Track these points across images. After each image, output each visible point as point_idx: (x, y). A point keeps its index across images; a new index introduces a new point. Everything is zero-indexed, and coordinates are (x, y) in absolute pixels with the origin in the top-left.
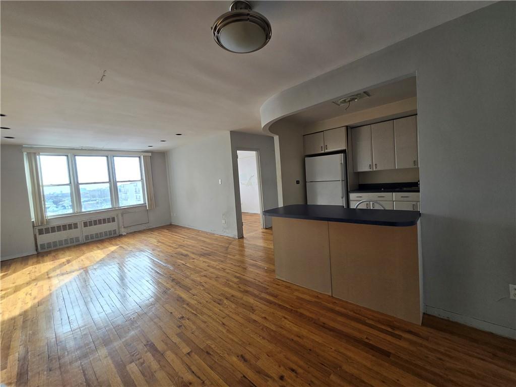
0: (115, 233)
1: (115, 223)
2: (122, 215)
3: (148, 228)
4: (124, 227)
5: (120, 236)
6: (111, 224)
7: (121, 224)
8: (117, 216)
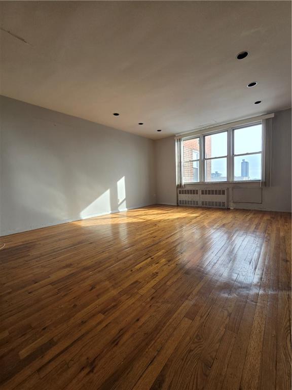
0: (224, 205)
1: (225, 196)
2: (233, 188)
3: (260, 210)
4: (233, 202)
5: (228, 209)
6: (221, 196)
7: (231, 198)
8: (228, 189)
